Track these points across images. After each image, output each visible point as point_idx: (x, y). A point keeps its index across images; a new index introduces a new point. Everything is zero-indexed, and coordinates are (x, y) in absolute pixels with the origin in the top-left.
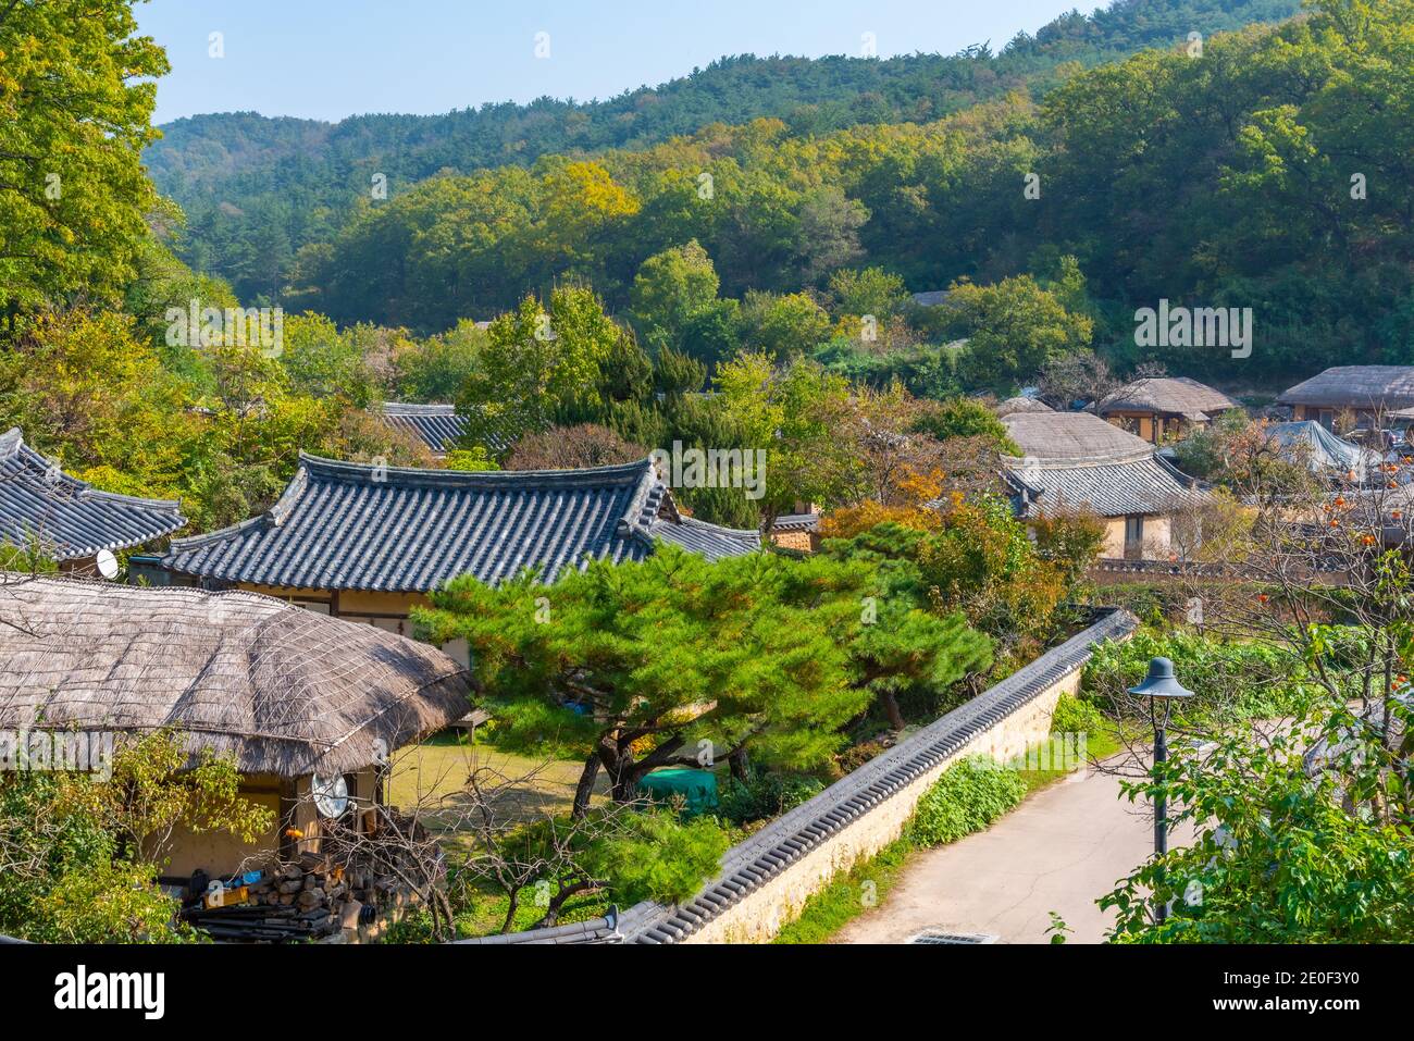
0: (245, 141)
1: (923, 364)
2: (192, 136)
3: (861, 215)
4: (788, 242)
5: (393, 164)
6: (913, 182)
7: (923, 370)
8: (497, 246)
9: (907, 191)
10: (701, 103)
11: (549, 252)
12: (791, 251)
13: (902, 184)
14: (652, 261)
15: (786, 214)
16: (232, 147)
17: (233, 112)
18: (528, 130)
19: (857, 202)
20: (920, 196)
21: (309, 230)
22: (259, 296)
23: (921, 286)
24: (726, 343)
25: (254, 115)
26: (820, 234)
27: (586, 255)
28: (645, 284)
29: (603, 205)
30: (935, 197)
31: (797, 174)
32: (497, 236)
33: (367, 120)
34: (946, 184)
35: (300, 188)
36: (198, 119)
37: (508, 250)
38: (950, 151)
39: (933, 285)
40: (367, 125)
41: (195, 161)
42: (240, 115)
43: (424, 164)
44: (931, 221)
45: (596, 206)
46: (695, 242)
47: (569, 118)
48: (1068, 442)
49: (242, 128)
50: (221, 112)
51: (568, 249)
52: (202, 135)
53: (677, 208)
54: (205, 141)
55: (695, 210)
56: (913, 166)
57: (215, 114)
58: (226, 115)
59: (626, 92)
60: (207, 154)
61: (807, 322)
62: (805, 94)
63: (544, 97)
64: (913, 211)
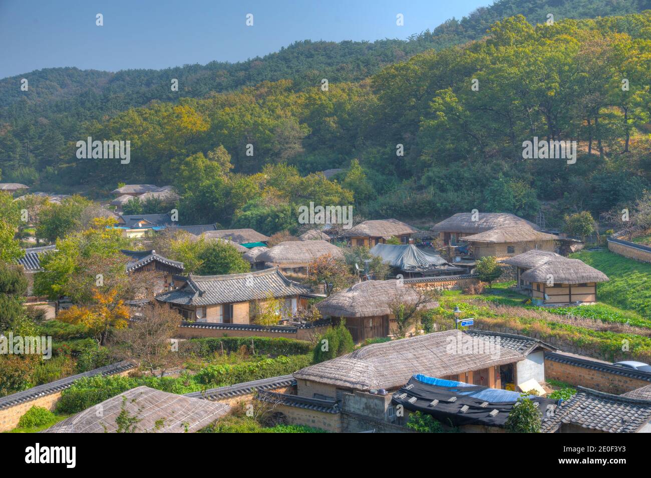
0: (69, 82)
1: (282, 212)
2: (41, 79)
3: (306, 131)
4: (269, 145)
5: (130, 98)
6: (331, 115)
7: (282, 215)
8: (141, 147)
9: (328, 119)
10: (278, 67)
11: (164, 150)
12: (270, 150)
13: (327, 116)
14: (189, 159)
15: (267, 132)
16: (63, 85)
17: (63, 67)
18: (198, 80)
19: (305, 125)
20: (334, 122)
21: (76, 133)
22: (47, 167)
23: (331, 166)
24: (217, 199)
25: (75, 68)
26: (285, 141)
27: (183, 151)
28: (184, 170)
29: (190, 127)
30: (341, 123)
31: (279, 111)
32: (142, 141)
33: (129, 73)
34: (346, 116)
35: (82, 110)
36: (45, 71)
37: (145, 149)
38: (350, 99)
39: (337, 165)
40: (129, 75)
41: (43, 93)
42: (67, 69)
43: (146, 97)
44: (338, 134)
45: (186, 127)
46: (222, 146)
47: (218, 73)
48: (307, 255)
49: (69, 75)
50: (57, 67)
51: (174, 149)
52: (46, 79)
53: (221, 128)
54: (48, 82)
55: (230, 129)
56: (332, 107)
57: (54, 69)
58: (60, 69)
59: (249, 59)
60: (49, 89)
61: (247, 190)
62: (329, 61)
63: (214, 61)
64: (330, 129)
